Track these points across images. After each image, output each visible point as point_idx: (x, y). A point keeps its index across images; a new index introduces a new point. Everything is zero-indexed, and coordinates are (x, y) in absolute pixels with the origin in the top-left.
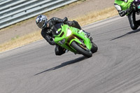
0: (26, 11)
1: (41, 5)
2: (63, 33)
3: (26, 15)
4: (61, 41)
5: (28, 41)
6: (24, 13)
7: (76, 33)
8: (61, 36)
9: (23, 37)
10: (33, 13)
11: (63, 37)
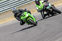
0: (3, 9)
1: (10, 6)
2: (25, 15)
3: (4, 10)
4: (24, 19)
5: (5, 22)
6: (3, 10)
7: (30, 16)
8: (24, 17)
9: (2, 20)
10: (7, 9)
11: (25, 17)
